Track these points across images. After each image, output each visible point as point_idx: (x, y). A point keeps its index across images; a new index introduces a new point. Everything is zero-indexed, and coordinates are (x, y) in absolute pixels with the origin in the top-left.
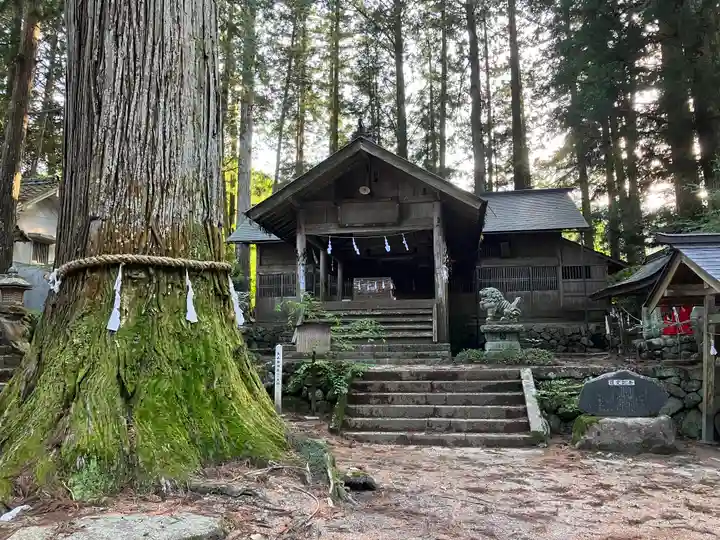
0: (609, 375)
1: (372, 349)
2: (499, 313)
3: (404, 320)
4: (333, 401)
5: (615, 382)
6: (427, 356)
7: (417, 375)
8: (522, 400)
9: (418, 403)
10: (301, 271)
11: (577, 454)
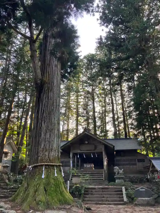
0: (140, 188)
1: (89, 182)
2: (118, 173)
3: (96, 174)
4: (80, 195)
5: (141, 190)
6: (102, 184)
7: (99, 188)
8: (122, 194)
9: (100, 195)
10: (71, 162)
11: (133, 206)
